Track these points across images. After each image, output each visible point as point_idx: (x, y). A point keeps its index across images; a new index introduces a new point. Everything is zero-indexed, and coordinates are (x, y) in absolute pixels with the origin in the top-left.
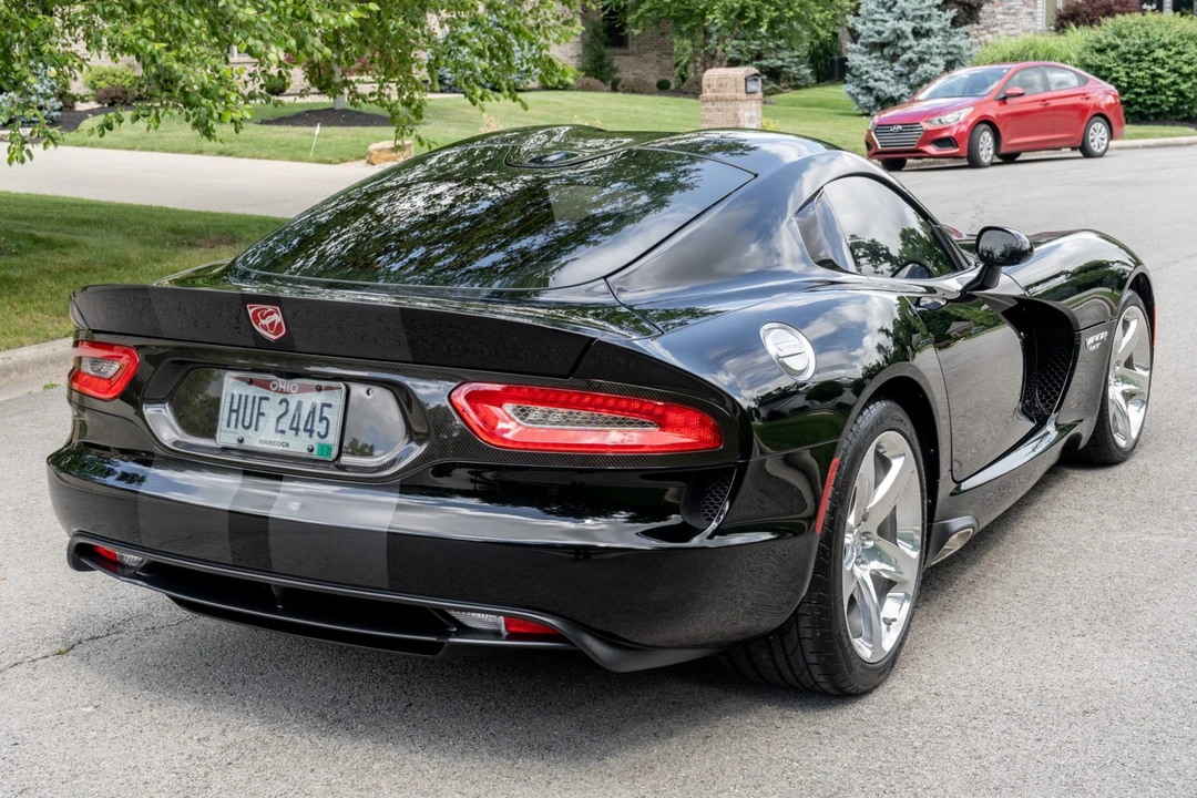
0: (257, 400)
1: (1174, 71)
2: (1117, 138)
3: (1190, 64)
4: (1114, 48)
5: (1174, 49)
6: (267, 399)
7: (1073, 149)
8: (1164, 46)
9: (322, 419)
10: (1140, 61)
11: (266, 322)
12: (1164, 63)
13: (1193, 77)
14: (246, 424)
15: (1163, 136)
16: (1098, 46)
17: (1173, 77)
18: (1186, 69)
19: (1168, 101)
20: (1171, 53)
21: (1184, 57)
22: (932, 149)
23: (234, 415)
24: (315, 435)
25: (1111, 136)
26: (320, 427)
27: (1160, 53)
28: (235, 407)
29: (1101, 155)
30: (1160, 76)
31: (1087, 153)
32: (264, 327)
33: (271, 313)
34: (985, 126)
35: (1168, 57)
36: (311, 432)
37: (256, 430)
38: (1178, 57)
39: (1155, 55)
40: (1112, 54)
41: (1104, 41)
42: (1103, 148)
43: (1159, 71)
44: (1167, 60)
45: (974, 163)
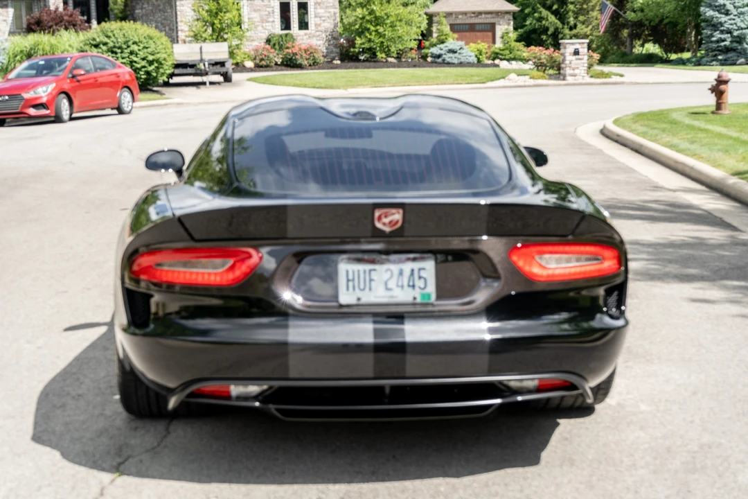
0: (367, 272)
1: (143, 59)
2: (137, 101)
3: (153, 55)
4: (105, 44)
5: (142, 46)
6: (375, 270)
7: (112, 109)
8: (135, 43)
9: (420, 278)
10: (122, 52)
11: (386, 220)
12: (137, 54)
13: (155, 63)
14: (362, 287)
15: (150, 100)
16: (94, 43)
17: (144, 63)
18: (151, 58)
19: (141, 78)
20: (140, 48)
21: (149, 50)
22: (32, 111)
23: (351, 284)
24: (417, 288)
25: (134, 100)
26: (420, 283)
27: (135, 48)
28: (351, 277)
29: (129, 113)
30: (135, 62)
31: (121, 111)
32: (384, 224)
33: (393, 214)
34: (63, 95)
35: (139, 50)
36: (413, 286)
37: (370, 289)
38: (145, 50)
39: (131, 49)
40: (104, 48)
41: (98, 40)
42: (130, 108)
43: (135, 59)
44: (138, 52)
45: (57, 119)
